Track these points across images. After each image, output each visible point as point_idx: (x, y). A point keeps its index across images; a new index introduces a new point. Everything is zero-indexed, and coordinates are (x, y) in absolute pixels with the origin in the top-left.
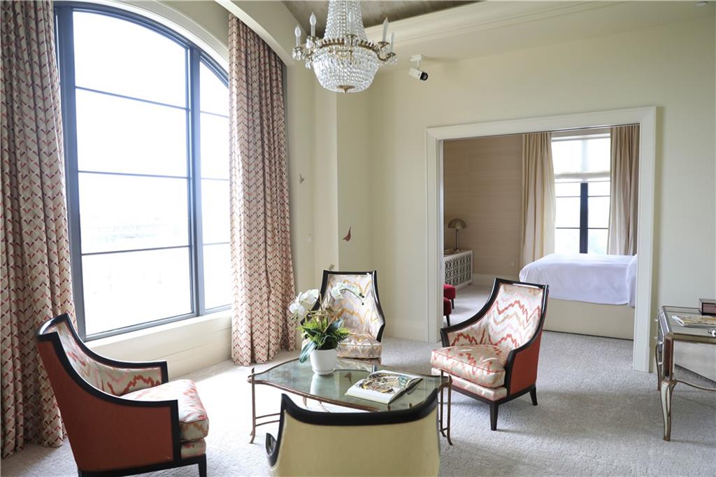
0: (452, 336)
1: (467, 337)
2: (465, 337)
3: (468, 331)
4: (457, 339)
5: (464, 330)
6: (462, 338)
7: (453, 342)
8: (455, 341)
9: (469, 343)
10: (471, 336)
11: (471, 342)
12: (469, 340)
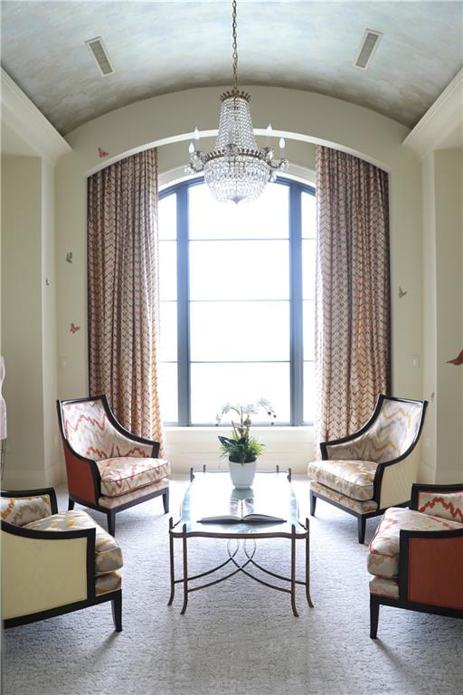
0: (424, 498)
1: (449, 506)
2: (445, 505)
3: (453, 498)
4: (431, 505)
5: (448, 496)
6: (439, 506)
7: (423, 506)
8: (426, 505)
9: (451, 515)
10: (455, 507)
11: (454, 515)
12: (452, 512)
